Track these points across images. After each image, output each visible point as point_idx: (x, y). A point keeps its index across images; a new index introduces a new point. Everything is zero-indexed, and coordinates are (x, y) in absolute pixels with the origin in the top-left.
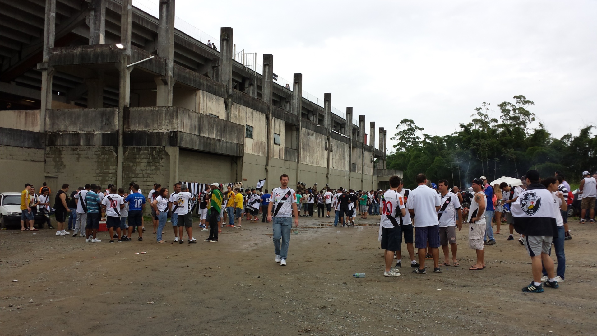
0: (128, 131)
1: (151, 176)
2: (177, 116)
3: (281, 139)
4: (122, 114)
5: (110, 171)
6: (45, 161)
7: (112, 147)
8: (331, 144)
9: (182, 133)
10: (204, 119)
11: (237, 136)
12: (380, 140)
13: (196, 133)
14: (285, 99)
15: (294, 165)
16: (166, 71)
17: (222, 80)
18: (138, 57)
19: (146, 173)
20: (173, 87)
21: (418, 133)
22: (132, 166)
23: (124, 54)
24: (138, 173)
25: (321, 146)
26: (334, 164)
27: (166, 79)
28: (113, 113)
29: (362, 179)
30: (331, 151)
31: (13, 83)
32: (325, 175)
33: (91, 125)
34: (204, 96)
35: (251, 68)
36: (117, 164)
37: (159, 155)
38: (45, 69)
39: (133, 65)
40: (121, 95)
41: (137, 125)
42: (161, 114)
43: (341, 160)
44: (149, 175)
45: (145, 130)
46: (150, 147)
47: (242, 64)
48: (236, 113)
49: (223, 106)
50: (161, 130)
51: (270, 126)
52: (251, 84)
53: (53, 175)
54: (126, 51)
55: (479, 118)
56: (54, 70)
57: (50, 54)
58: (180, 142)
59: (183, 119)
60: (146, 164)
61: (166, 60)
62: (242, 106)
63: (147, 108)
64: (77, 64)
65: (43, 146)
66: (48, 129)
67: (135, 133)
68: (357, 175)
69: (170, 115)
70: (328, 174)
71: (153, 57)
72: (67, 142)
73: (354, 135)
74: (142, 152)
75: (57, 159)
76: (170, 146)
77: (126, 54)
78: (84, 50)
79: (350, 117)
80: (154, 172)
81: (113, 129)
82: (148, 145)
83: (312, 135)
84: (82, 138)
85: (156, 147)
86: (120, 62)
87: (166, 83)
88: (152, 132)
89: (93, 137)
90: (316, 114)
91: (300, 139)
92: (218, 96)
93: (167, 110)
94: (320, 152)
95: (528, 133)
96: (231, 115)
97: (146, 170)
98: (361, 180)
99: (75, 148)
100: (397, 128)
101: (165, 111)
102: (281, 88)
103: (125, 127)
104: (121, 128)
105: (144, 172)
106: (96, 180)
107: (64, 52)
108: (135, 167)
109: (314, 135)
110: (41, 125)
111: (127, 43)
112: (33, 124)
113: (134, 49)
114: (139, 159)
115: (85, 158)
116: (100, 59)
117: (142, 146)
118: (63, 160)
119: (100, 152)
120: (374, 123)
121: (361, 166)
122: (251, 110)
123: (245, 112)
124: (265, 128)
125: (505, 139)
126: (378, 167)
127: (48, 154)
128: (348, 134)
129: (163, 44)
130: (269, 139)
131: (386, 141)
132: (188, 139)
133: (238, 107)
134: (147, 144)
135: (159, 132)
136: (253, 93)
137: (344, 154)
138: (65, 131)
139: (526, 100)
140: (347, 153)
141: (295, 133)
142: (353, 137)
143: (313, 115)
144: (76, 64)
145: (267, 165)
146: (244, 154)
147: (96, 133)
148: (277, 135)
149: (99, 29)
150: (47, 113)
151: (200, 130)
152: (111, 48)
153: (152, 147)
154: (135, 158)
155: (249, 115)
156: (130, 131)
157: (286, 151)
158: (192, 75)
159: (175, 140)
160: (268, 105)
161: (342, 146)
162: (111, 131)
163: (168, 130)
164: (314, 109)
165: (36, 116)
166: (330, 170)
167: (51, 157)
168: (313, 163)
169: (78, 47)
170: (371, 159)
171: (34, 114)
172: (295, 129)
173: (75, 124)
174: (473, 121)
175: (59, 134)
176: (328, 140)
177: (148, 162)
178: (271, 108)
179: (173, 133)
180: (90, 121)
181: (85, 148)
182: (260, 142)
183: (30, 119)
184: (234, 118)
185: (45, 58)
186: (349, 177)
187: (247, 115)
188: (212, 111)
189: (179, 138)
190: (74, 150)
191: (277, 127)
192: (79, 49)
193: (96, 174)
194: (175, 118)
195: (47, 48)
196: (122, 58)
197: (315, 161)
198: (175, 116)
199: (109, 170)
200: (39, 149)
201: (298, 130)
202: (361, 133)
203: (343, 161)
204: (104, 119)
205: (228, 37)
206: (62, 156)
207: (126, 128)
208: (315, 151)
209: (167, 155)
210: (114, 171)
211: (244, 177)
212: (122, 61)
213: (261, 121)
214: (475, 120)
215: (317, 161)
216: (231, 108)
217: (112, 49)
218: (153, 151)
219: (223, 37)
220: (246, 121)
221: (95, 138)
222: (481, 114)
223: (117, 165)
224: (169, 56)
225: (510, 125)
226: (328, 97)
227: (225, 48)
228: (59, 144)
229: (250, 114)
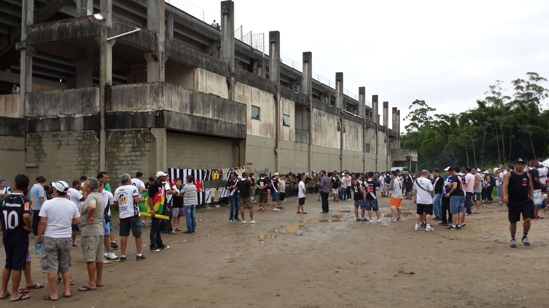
0: (111, 113)
1: (136, 163)
2: (162, 92)
3: (291, 120)
4: (103, 94)
5: (93, 159)
6: (26, 150)
7: (93, 131)
8: (344, 125)
9: (169, 113)
10: (197, 96)
11: (238, 116)
12: (393, 120)
13: (188, 112)
14: (296, 81)
15: (305, 146)
16: (156, 45)
17: (223, 58)
18: (122, 29)
19: (131, 160)
20: (165, 63)
21: (429, 114)
22: (116, 152)
23: (104, 25)
24: (122, 160)
25: (333, 127)
26: (348, 145)
27: (156, 55)
28: (94, 93)
29: (376, 159)
30: (344, 132)
31: (8, 71)
32: (339, 157)
33: (72, 107)
34: (202, 74)
35: (259, 50)
36: (100, 150)
37: (144, 139)
38: (24, 49)
39: (115, 39)
40: (102, 72)
41: (120, 105)
42: (145, 91)
43: (355, 140)
44: (134, 162)
45: (129, 110)
46: (134, 129)
47: (250, 45)
48: (240, 93)
49: (225, 85)
50: (146, 109)
51: (278, 106)
52: (259, 66)
53: (34, 165)
54: (107, 22)
55: (492, 95)
56: (33, 49)
57: (29, 32)
58: (168, 123)
59: (170, 96)
60: (130, 150)
61: (156, 34)
62: (246, 85)
63: (130, 85)
64: (56, 40)
65: (23, 133)
66: (27, 115)
67: (118, 114)
68: (371, 155)
69: (155, 92)
70: (341, 155)
71: (139, 29)
72: (47, 128)
73: (367, 116)
74: (126, 136)
75: (38, 147)
76: (156, 127)
77: (106, 26)
78: (62, 24)
79: (362, 97)
80: (139, 158)
81: (94, 111)
82: (132, 127)
83: (324, 115)
84: (63, 122)
85: (141, 129)
86: (99, 35)
87: (156, 59)
88: (136, 112)
89: (74, 121)
90: (328, 96)
91: (311, 120)
92: (219, 74)
93: (152, 86)
94: (333, 133)
95: (541, 109)
96: (234, 95)
97: (131, 156)
98: (375, 160)
99: (55, 134)
100: (409, 108)
101: (150, 87)
102: (291, 70)
103: (107, 108)
104: (103, 109)
105: (129, 159)
106: (77, 169)
107: (42, 28)
108: (119, 154)
109: (326, 115)
110: (21, 110)
111: (106, 13)
112: (12, 109)
113: (116, 20)
114: (122, 144)
115: (66, 145)
116: (79, 33)
117: (126, 129)
118: (43, 148)
119: (81, 138)
120: (387, 103)
121: (375, 147)
122: (257, 90)
123: (250, 92)
124: (273, 109)
125: (520, 115)
126: (392, 147)
127: (29, 141)
128: (361, 115)
129: (153, 17)
130: (277, 120)
131: (399, 120)
132: (178, 119)
133: (242, 86)
134: (130, 126)
135: (143, 112)
136: (262, 74)
137: (357, 135)
138: (45, 116)
139: (539, 77)
140: (360, 134)
141: (305, 114)
142: (366, 118)
143: (325, 96)
144: (54, 41)
145: (276, 147)
146: (247, 135)
147: (77, 116)
148: (286, 116)
149: (86, 6)
150: (26, 97)
151: (192, 109)
152: (90, 20)
153: (136, 129)
154: (118, 143)
155: (254, 95)
156: (112, 113)
157: (297, 132)
158: (188, 51)
159: (162, 120)
160: (275, 85)
161: (355, 126)
162: (92, 113)
163: (153, 110)
164: (325, 91)
165: (15, 101)
166: (343, 151)
167: (31, 146)
168: (325, 144)
169: (56, 23)
170: (385, 139)
171: (13, 99)
172: (306, 110)
173: (55, 107)
174: (486, 99)
175: (39, 119)
176: (341, 120)
177: (132, 148)
178: (279, 88)
179: (158, 113)
180: (70, 103)
181: (65, 134)
182: (267, 124)
183: (10, 104)
184: (238, 98)
185: (24, 36)
186: (363, 158)
187: (253, 95)
188: (212, 91)
189: (166, 118)
190: (54, 136)
191: (286, 107)
192: (58, 24)
193: (78, 162)
194: (160, 95)
195: (25, 25)
196: (102, 30)
197: (328, 142)
198: (160, 93)
199: (91, 157)
200: (18, 136)
201: (308, 110)
202: (374, 114)
203: (356, 141)
204: (85, 100)
205: (228, 11)
206: (43, 144)
207: (108, 110)
208: (328, 131)
209: (153, 138)
210: (96, 159)
211: (247, 160)
212: (102, 34)
213: (268, 101)
214: (489, 98)
215: (330, 142)
216: (234, 88)
217: (92, 21)
218: (137, 134)
219: (223, 11)
220: (252, 102)
221: (76, 122)
222: (494, 92)
223: (99, 152)
224: (159, 29)
225: (524, 101)
226: (339, 77)
227: (226, 23)
228: (39, 131)
229: (256, 94)
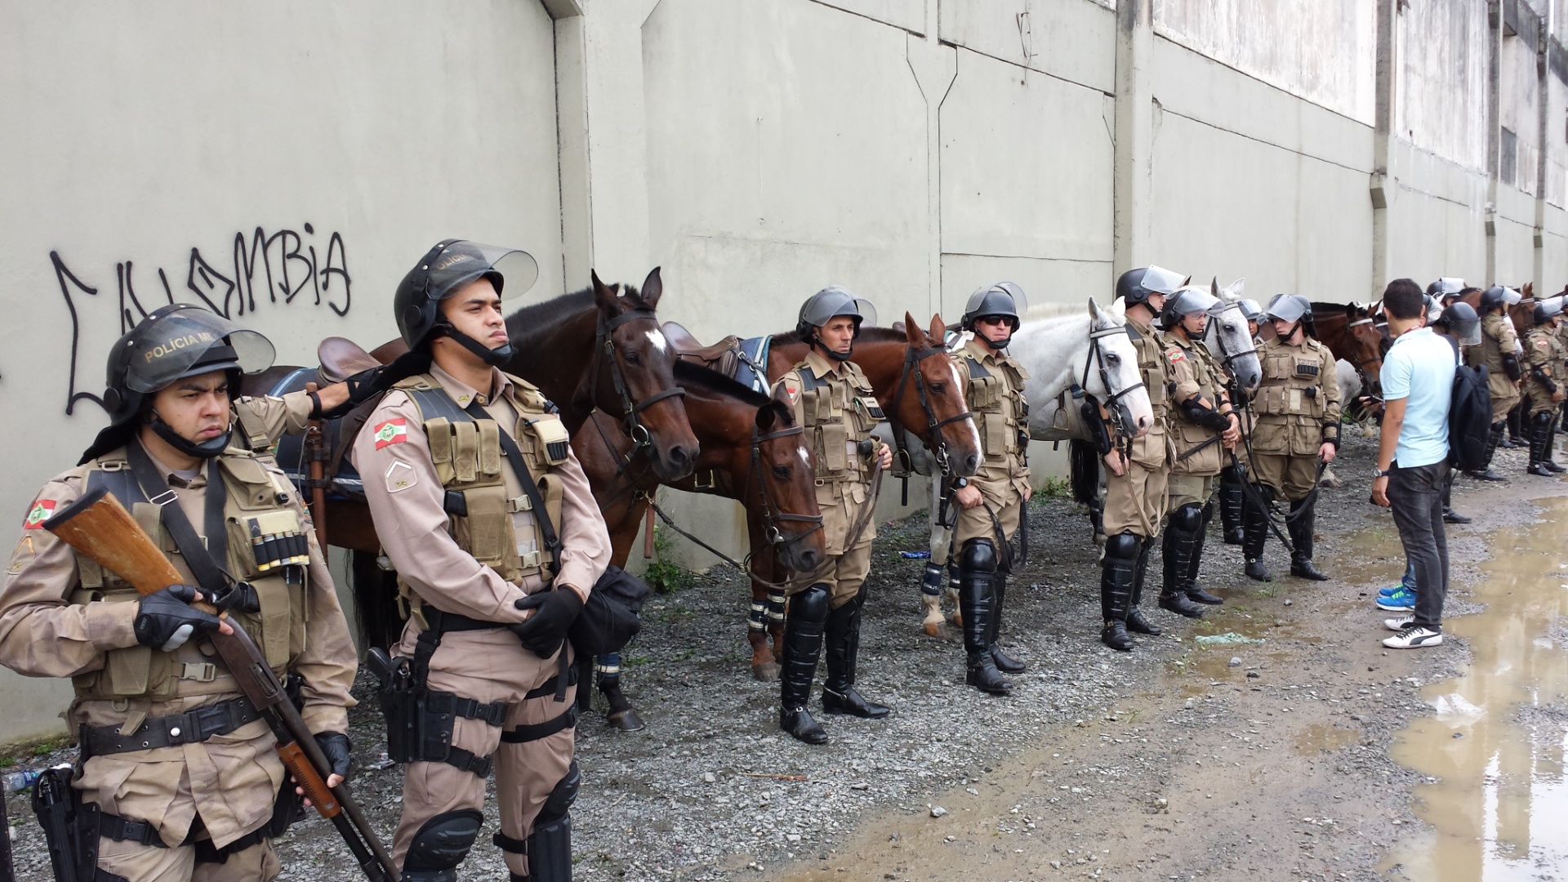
26: (1417, 111)
29: (1538, 228)
30: (1399, 8)
43: (1452, 89)
68: (1518, 201)
70: (1380, 172)
98: (1531, 233)
121: (1535, 154)
137: (1463, 56)
166: (1394, 144)
186: (1490, 210)
203: (1460, 100)
215: (1305, 53)
